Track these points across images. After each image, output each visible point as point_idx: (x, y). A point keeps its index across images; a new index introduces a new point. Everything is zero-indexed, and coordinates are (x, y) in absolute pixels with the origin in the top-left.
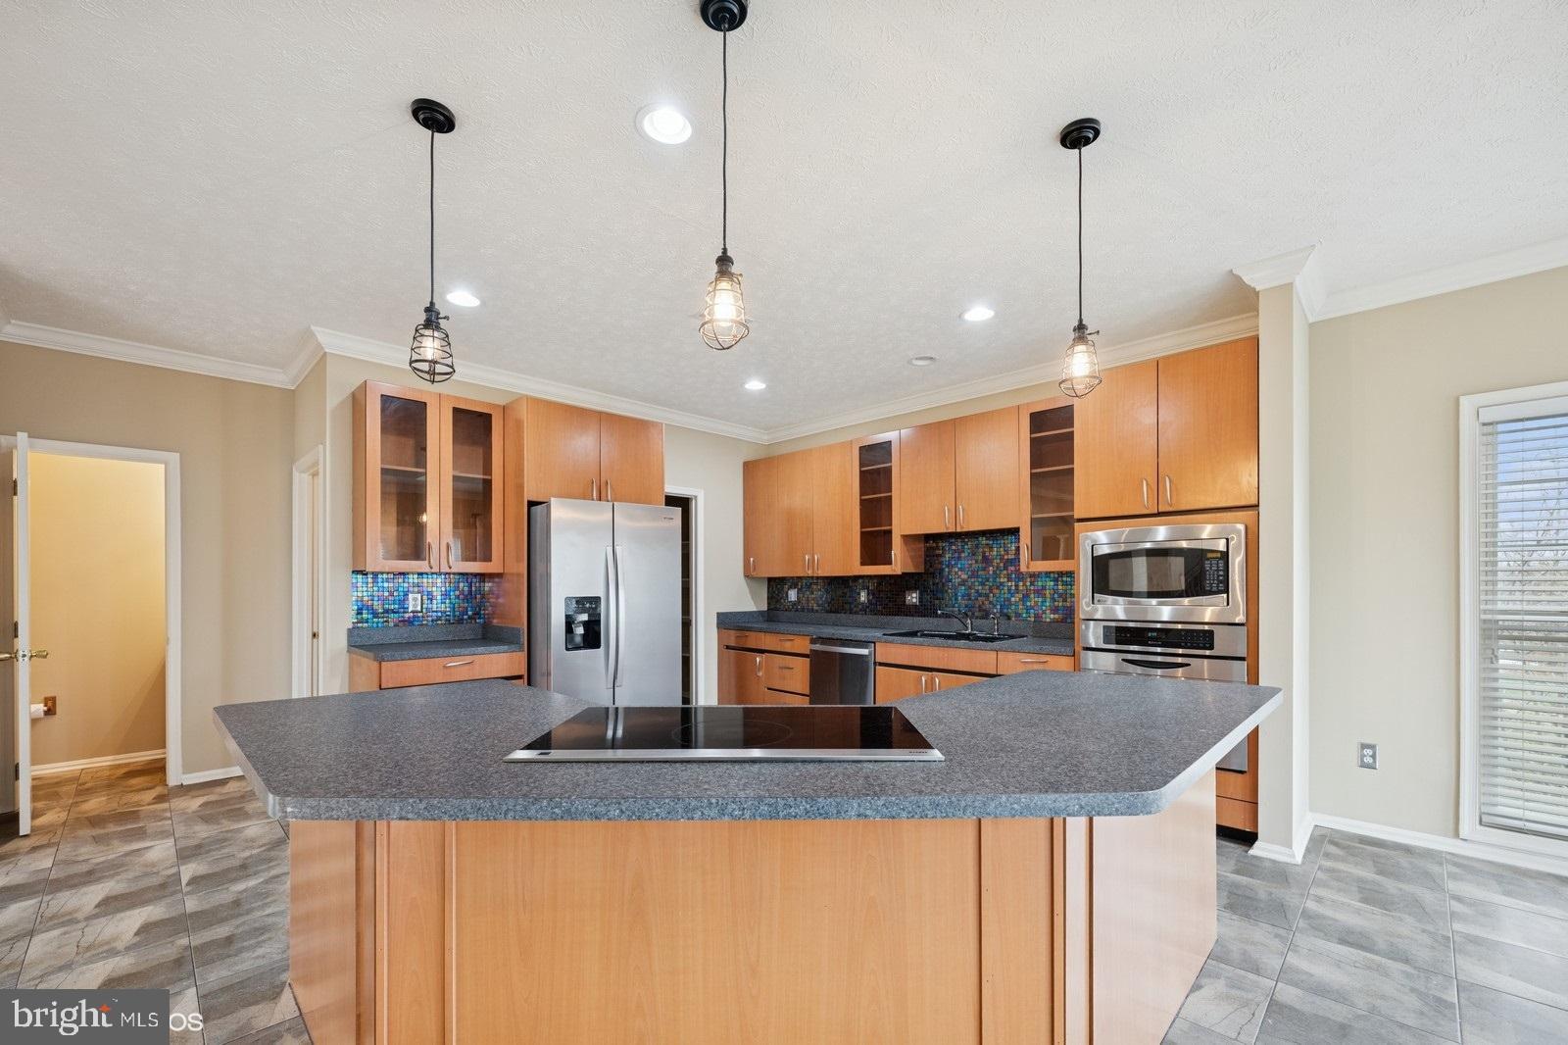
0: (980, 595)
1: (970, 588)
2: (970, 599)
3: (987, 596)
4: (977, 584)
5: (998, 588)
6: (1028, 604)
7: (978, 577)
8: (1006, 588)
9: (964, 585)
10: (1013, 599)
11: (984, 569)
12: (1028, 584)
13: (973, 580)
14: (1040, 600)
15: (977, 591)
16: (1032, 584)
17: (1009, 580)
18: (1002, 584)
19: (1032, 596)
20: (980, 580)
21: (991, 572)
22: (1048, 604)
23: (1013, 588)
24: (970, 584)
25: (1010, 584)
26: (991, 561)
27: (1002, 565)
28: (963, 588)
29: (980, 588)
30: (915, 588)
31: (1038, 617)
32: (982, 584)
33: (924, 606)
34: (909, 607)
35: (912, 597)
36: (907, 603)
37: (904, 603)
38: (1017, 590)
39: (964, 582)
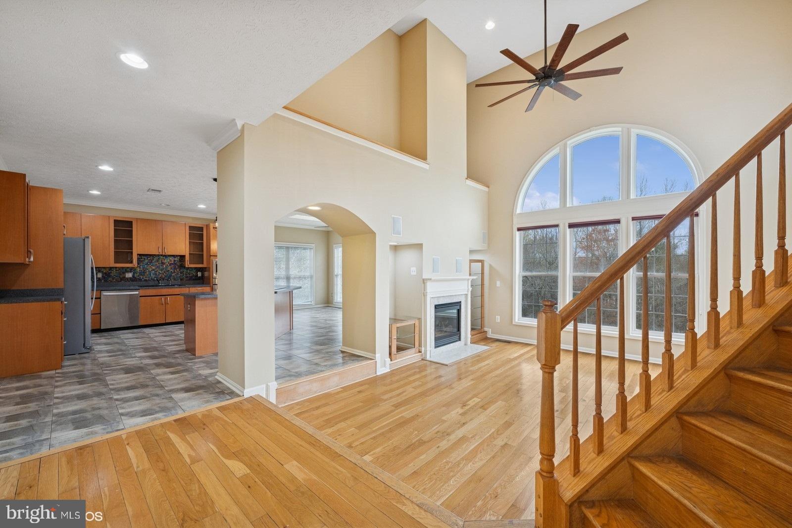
0: (161, 274)
2: (157, 275)
3: (163, 274)
4: (159, 270)
5: (167, 271)
6: (178, 276)
7: (159, 268)
8: (170, 271)
10: (173, 275)
13: (157, 269)
14: (182, 275)
15: (159, 272)
16: (179, 270)
17: (171, 269)
18: (169, 269)
21: (165, 267)
22: (185, 276)
26: (165, 263)
30: (131, 272)
31: (181, 279)
32: (161, 270)
33: (135, 278)
34: (127, 279)
35: (129, 275)
36: (126, 277)
37: (124, 277)
38: (174, 272)
39: (153, 270)
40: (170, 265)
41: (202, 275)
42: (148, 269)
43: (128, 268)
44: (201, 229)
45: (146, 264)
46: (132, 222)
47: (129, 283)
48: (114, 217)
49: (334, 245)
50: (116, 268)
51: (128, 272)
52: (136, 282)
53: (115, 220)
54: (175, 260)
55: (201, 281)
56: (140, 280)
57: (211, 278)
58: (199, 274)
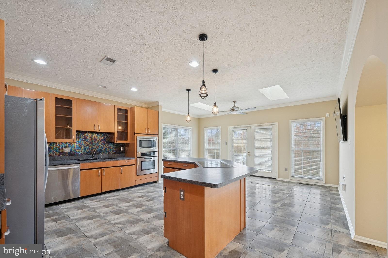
0: (93, 148)
1: (90, 147)
2: (90, 150)
3: (95, 148)
4: (92, 145)
5: (98, 146)
6: (107, 150)
7: (92, 143)
8: (101, 146)
9: (88, 146)
10: (103, 149)
11: (94, 142)
12: (107, 145)
13: (91, 144)
14: (110, 149)
15: (92, 147)
16: (108, 145)
17: (102, 144)
18: (100, 145)
19: (108, 148)
20: (93, 144)
21: (97, 143)
22: (112, 150)
23: (103, 146)
24: (90, 145)
25: (102, 145)
26: (97, 139)
27: (100, 141)
28: (87, 146)
29: (93, 146)
30: (69, 147)
31: (109, 153)
32: (94, 145)
33: (73, 152)
34: (66, 153)
35: (67, 150)
36: (65, 151)
37: (63, 152)
38: (104, 147)
39: (88, 145)
40: (101, 142)
41: (124, 150)
42: (83, 145)
43: (66, 143)
44: (126, 111)
45: (82, 140)
46: (72, 101)
47: (67, 157)
48: (55, 94)
49: (204, 128)
50: (56, 143)
51: (66, 147)
52: (73, 156)
53: (56, 98)
54: (104, 137)
55: (124, 154)
56: (77, 154)
57: (136, 152)
58: (122, 149)
